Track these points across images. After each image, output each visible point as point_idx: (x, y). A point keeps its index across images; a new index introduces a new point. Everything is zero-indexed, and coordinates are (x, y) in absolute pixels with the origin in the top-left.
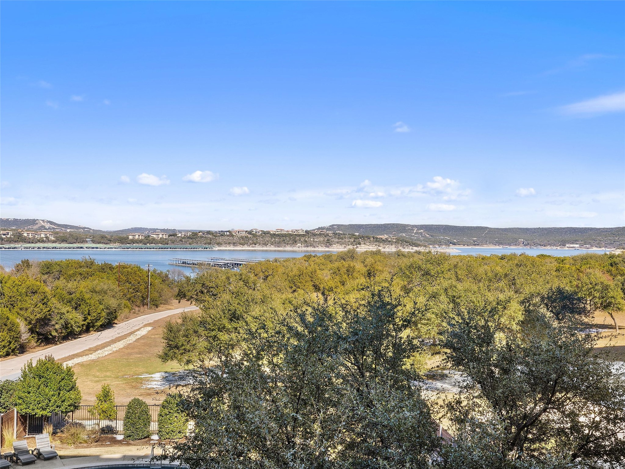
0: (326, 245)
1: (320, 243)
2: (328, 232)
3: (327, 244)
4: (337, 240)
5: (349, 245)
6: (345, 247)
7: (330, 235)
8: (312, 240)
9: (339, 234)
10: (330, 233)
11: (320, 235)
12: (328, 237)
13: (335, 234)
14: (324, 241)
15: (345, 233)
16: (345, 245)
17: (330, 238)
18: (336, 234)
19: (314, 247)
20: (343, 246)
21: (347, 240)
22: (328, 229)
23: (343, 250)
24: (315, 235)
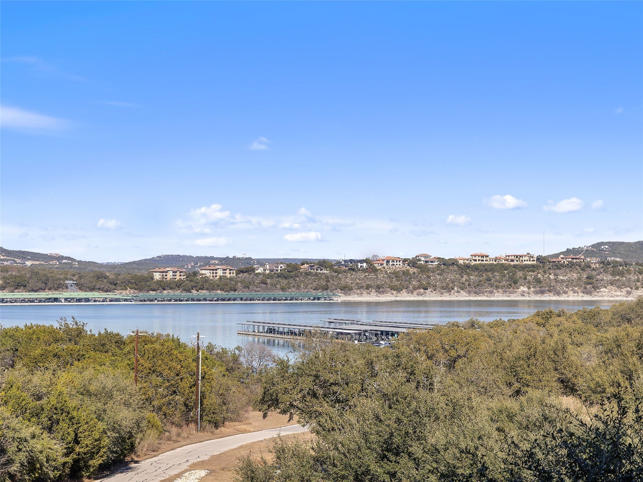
0: (585, 288)
1: (570, 284)
2: (588, 259)
3: (588, 287)
4: (610, 277)
5: (637, 288)
6: (629, 293)
7: (593, 266)
8: (552, 277)
9: (616, 264)
10: (594, 261)
11: (571, 265)
12: (589, 271)
13: (605, 264)
14: (580, 279)
15: (628, 260)
16: (629, 289)
17: (594, 273)
18: (609, 264)
19: (558, 294)
20: (624, 290)
21: (633, 277)
22: (589, 252)
23: (625, 299)
24: (558, 266)
